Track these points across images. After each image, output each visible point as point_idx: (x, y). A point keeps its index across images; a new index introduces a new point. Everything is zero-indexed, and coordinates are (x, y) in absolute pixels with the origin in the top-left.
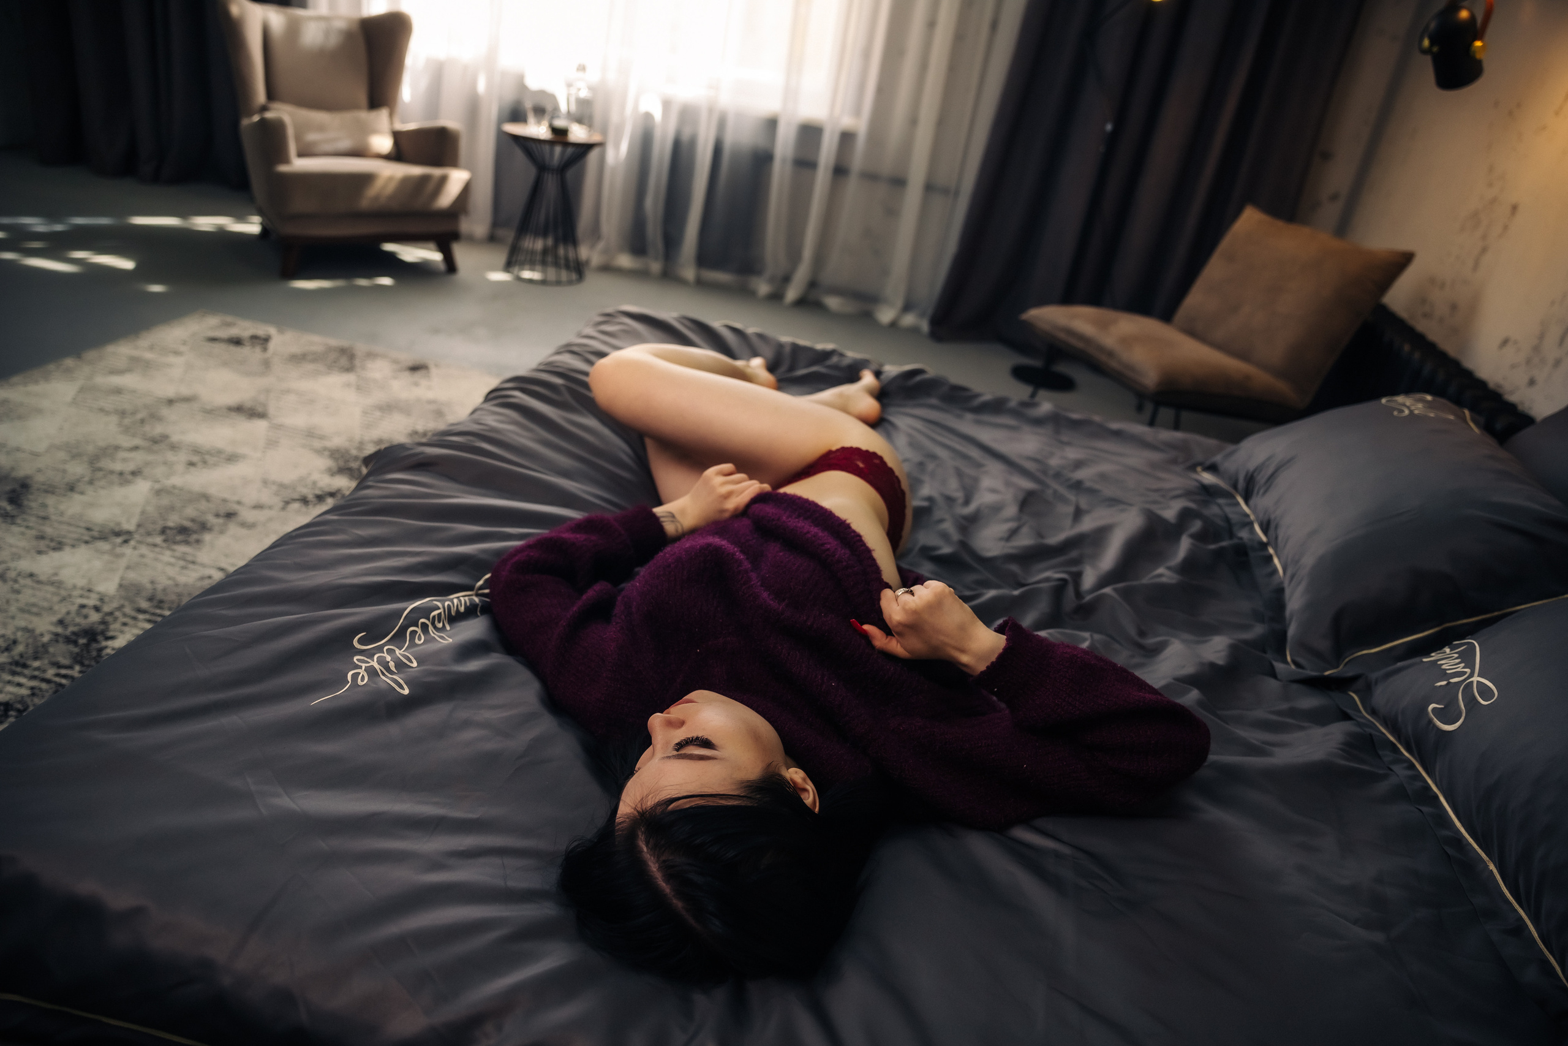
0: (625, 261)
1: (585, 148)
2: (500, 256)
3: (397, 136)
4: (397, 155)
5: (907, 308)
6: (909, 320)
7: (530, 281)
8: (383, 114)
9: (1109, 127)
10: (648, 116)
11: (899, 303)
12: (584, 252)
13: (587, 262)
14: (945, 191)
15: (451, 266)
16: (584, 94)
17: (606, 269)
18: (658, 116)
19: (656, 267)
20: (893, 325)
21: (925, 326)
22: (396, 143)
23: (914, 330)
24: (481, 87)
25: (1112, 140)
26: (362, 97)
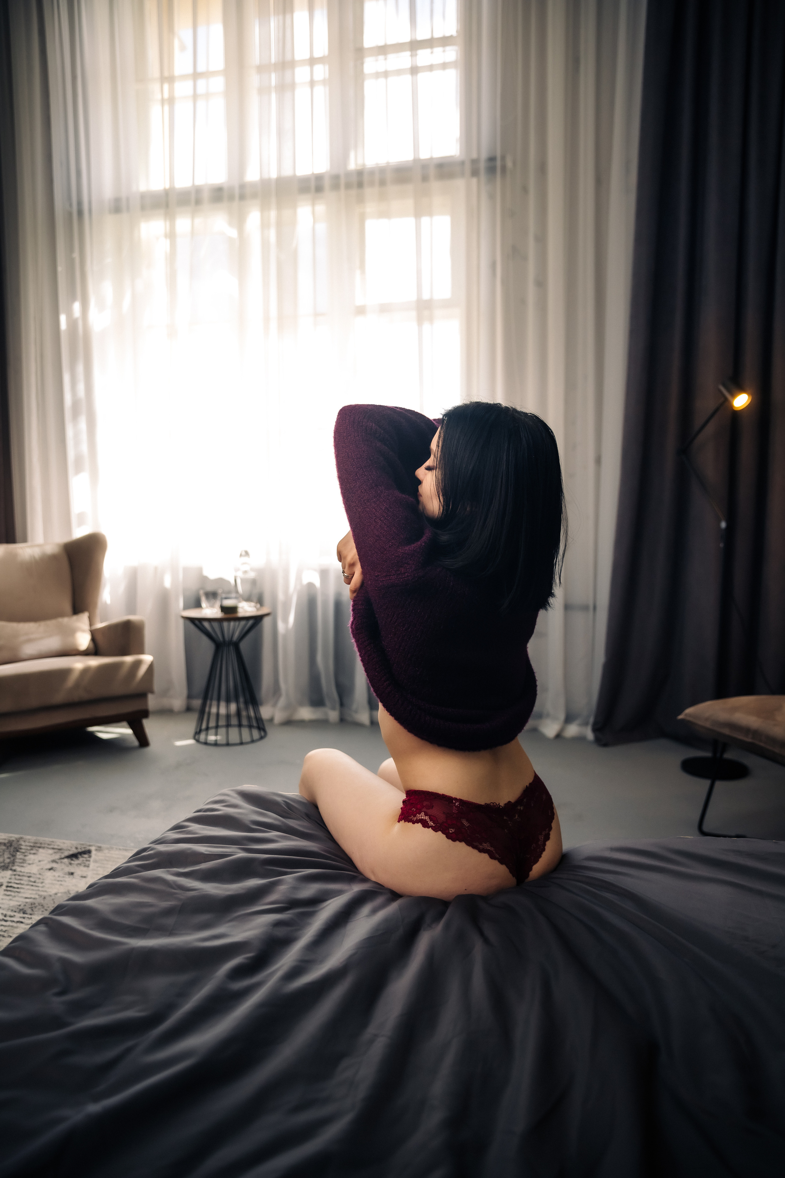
0: (306, 713)
1: (257, 620)
2: (190, 725)
3: (94, 635)
4: (95, 651)
5: (569, 719)
6: (573, 730)
7: (216, 744)
8: (84, 617)
9: (723, 525)
10: (311, 585)
11: (562, 716)
12: (265, 712)
13: (271, 720)
14: (585, 608)
15: (143, 741)
16: (252, 575)
17: (289, 723)
18: (317, 583)
19: (333, 715)
20: (558, 736)
21: (590, 735)
22: (93, 639)
23: (580, 739)
24: (168, 583)
25: (729, 535)
26: (67, 606)
